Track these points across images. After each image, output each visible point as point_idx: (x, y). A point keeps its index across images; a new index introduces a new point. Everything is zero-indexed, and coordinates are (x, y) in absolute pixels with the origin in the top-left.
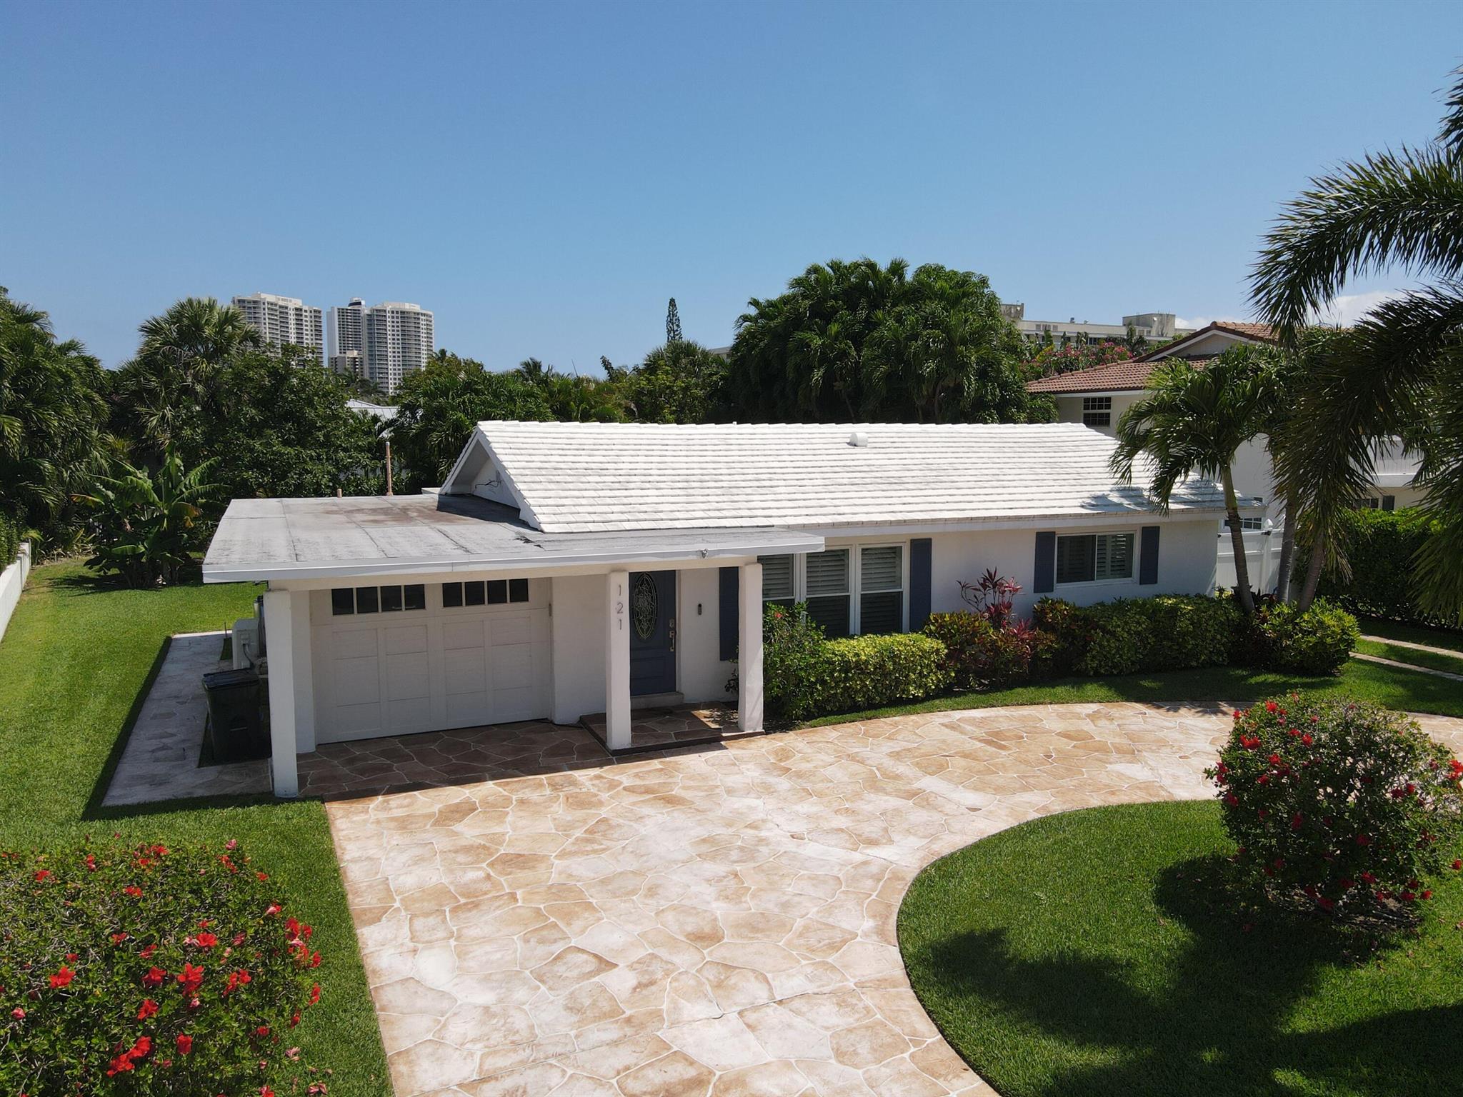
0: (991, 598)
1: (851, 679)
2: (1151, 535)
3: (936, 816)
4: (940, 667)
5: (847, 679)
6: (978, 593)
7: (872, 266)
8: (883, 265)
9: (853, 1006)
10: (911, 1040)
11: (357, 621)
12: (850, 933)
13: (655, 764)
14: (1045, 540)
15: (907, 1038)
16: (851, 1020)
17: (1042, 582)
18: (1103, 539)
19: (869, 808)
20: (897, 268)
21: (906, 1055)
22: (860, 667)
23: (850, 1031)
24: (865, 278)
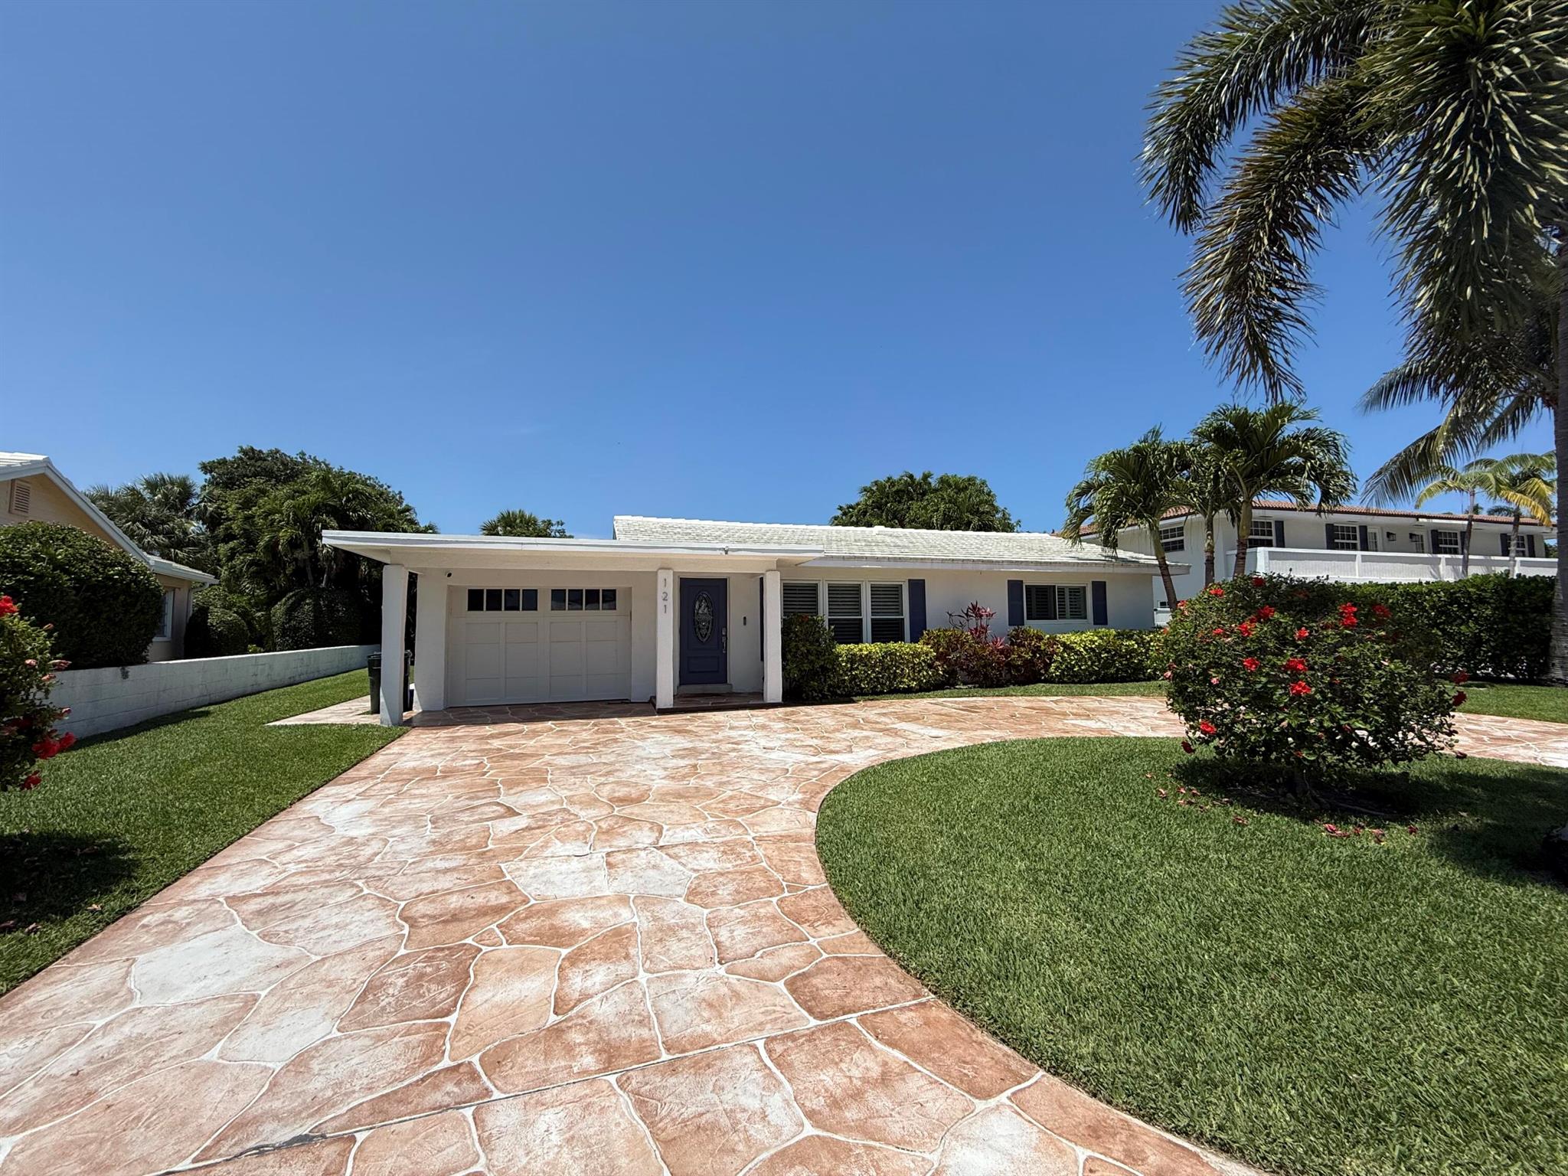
0: (973, 623)
1: (857, 668)
2: (1100, 588)
3: (900, 740)
4: (930, 666)
5: (852, 669)
6: (962, 619)
7: (911, 477)
8: (918, 477)
9: (738, 855)
10: (787, 886)
11: (485, 616)
12: (774, 802)
13: (688, 716)
14: (1015, 586)
15: (784, 884)
16: (729, 865)
17: (1015, 618)
18: (1062, 590)
19: (844, 736)
20: (926, 477)
21: (774, 900)
22: (865, 660)
23: (722, 874)
24: (907, 484)
